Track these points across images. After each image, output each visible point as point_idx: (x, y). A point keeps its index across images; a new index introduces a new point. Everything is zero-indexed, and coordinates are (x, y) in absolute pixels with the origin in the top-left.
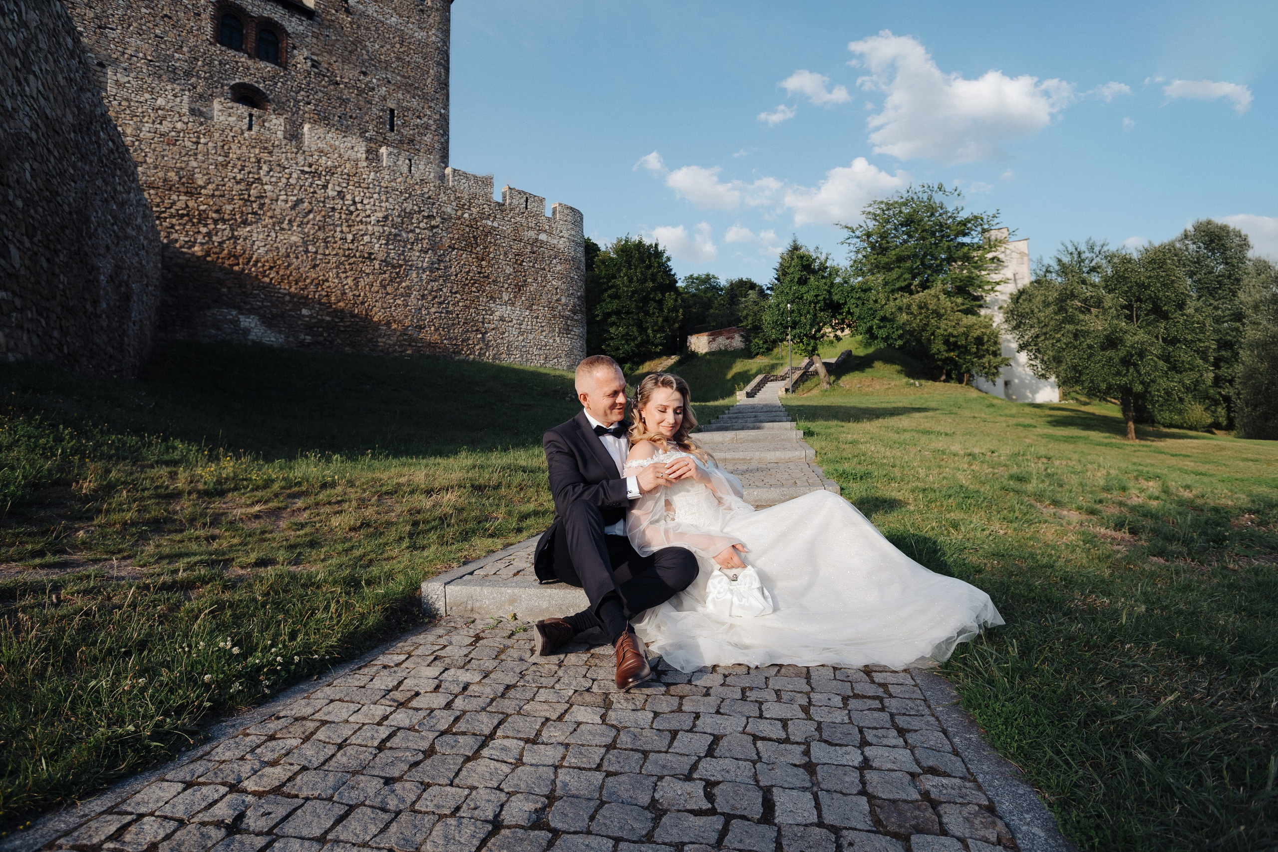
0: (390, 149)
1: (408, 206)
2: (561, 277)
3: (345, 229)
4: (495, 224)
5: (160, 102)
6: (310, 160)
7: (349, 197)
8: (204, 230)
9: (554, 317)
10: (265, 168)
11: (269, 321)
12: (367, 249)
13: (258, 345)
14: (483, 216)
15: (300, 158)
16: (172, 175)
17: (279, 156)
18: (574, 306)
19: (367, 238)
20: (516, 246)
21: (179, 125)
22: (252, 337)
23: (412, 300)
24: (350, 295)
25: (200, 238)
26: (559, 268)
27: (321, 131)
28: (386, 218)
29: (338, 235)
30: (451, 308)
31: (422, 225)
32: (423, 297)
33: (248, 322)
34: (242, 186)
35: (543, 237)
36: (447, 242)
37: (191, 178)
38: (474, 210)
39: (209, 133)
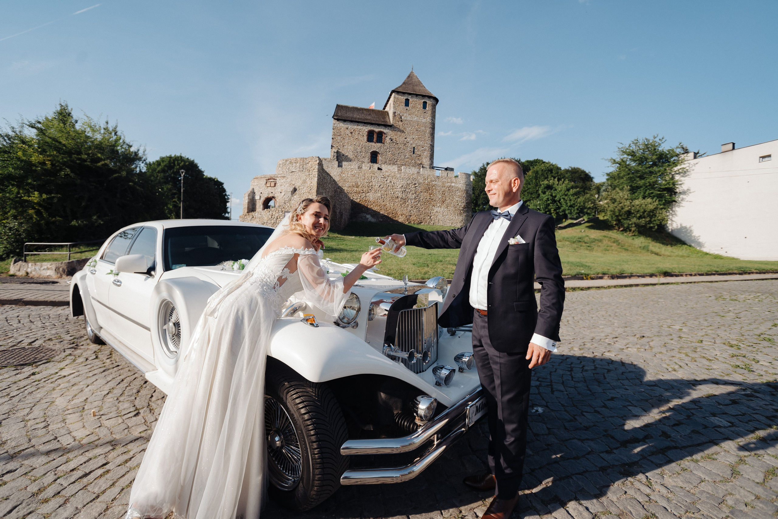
0: (404, 167)
1: (409, 182)
2: (459, 197)
3: (392, 191)
4: (436, 183)
5: (352, 167)
6: (383, 174)
7: (393, 182)
8: (360, 195)
9: (456, 210)
10: (373, 178)
11: (373, 216)
12: (397, 195)
13: (370, 222)
14: (432, 181)
15: (381, 174)
16: (354, 184)
17: (376, 175)
18: (464, 206)
19: (397, 192)
20: (443, 189)
21: (356, 172)
22: (369, 220)
23: (409, 208)
24: (392, 208)
25: (359, 197)
26: (459, 194)
27: (387, 166)
28: (402, 186)
29: (390, 193)
30: (420, 209)
31: (413, 187)
32: (412, 207)
33: (368, 216)
34: (368, 183)
35: (453, 184)
36: (420, 191)
37: (358, 184)
38: (429, 180)
39: (361, 172)
